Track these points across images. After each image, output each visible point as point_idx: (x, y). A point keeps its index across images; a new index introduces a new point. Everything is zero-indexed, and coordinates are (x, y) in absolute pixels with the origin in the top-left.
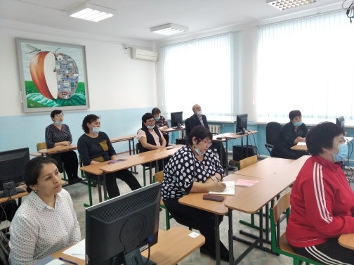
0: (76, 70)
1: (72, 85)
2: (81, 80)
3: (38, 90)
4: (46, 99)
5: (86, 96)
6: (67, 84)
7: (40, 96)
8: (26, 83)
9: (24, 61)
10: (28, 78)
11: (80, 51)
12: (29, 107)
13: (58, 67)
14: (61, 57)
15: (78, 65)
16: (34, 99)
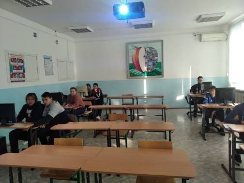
0: (156, 55)
1: (154, 64)
2: (159, 60)
3: (135, 68)
4: (139, 72)
5: (162, 70)
6: (151, 63)
7: (136, 71)
8: (130, 64)
9: (130, 54)
10: (131, 62)
11: (160, 44)
12: (130, 76)
13: (146, 55)
14: (148, 49)
15: (158, 52)
16: (133, 72)
